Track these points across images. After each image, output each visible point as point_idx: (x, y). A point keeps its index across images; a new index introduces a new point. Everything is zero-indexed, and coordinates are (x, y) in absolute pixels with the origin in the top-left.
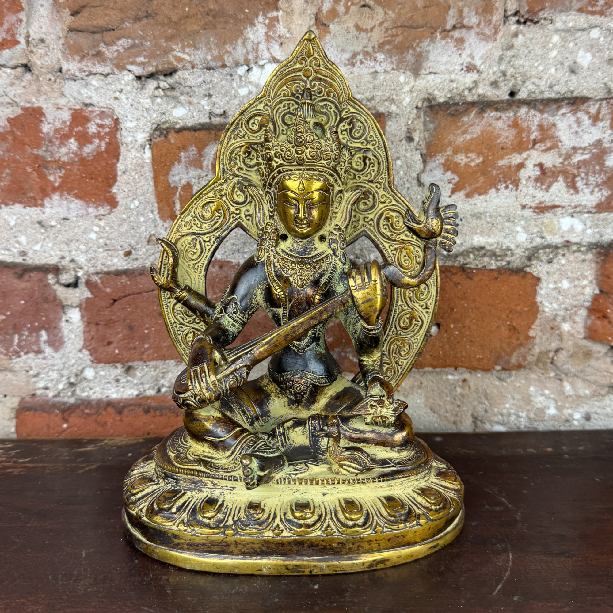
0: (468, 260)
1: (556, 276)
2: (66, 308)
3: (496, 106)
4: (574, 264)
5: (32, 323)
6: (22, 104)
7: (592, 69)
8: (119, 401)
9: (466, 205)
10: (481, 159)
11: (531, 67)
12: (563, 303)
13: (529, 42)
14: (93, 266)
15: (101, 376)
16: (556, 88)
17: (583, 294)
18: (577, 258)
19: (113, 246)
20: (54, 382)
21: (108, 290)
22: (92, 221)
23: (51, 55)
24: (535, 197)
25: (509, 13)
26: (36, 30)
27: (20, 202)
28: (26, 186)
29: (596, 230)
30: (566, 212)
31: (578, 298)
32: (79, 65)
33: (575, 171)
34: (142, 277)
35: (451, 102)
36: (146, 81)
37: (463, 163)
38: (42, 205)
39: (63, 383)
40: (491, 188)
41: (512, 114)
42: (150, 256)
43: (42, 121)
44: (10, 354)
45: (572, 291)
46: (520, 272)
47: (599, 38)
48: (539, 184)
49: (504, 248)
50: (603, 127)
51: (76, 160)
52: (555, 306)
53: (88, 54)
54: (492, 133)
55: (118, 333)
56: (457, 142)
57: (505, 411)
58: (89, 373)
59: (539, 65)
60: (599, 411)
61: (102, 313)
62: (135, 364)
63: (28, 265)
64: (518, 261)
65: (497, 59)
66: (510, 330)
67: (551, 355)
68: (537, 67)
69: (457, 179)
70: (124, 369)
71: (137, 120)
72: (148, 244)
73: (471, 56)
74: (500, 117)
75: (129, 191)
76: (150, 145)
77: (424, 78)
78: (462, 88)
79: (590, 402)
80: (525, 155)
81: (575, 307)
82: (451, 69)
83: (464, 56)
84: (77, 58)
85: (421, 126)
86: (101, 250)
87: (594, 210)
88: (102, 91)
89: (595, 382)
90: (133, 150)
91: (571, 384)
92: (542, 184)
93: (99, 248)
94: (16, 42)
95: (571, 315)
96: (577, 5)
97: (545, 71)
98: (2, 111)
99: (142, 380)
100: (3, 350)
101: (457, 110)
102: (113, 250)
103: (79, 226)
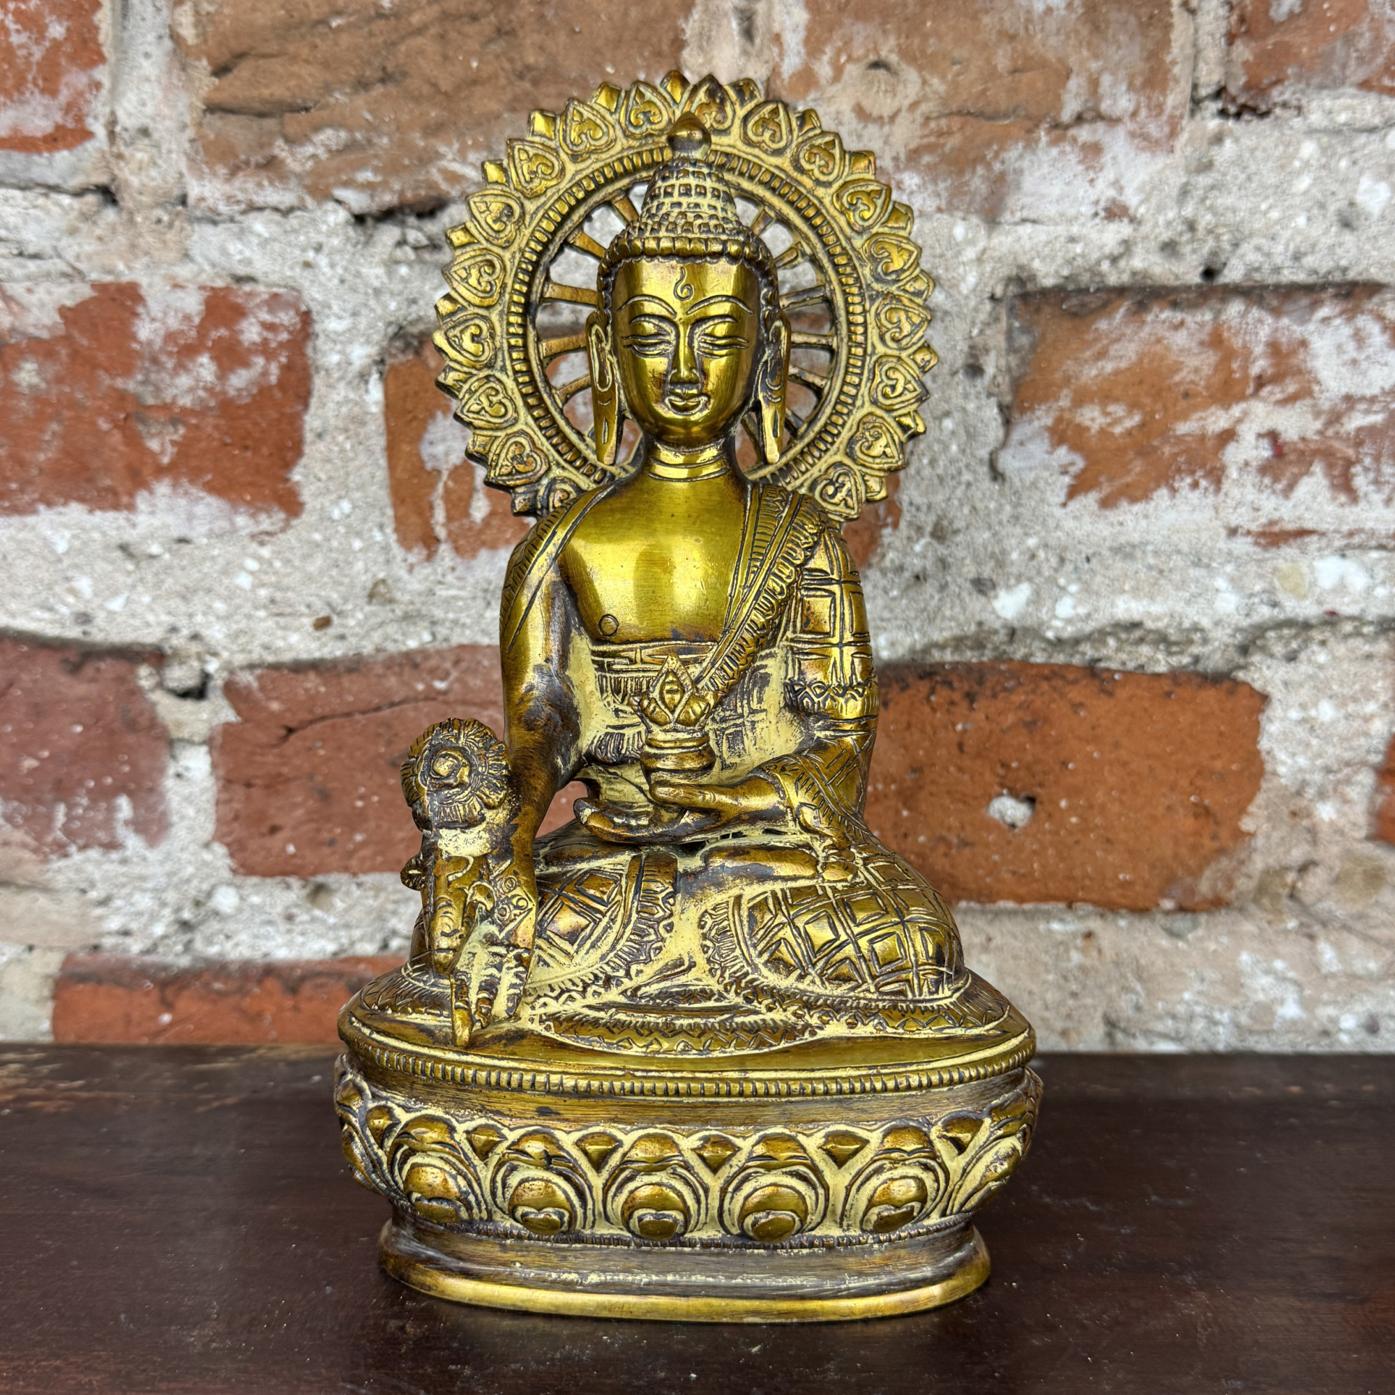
0: (1104, 652)
1: (1305, 694)
2: (178, 746)
3: (1171, 298)
4: (1345, 666)
5: (98, 779)
6: (94, 276)
7: (1390, 219)
8: (292, 966)
9: (1101, 526)
10: (1137, 419)
11: (1253, 211)
12: (1319, 755)
13: (1247, 155)
14: (243, 651)
15: (252, 906)
16: (1309, 261)
17: (1366, 734)
18: (1352, 651)
19: (291, 606)
20: (144, 919)
21: (275, 706)
22: (244, 548)
23: (164, 166)
24: (1257, 510)
25: (1203, 92)
26: (131, 110)
27: (82, 500)
28: (96, 463)
31: (1355, 743)
32: (227, 188)
33: (1351, 452)
34: (354, 676)
35: (1071, 287)
36: (375, 228)
37: (1095, 427)
38: (131, 507)
39: (165, 921)
40: (1158, 486)
41: (1208, 316)
42: (373, 629)
43: (136, 315)
44: (46, 849)
45: (1342, 727)
48: (1267, 481)
49: (1186, 624)
51: (212, 403)
53: (247, 163)
54: (1162, 358)
55: (295, 806)
56: (1084, 379)
57: (1181, 1009)
58: (226, 900)
59: (1270, 207)
61: (259, 759)
62: (332, 879)
63: (94, 645)
64: (1218, 656)
65: (1175, 192)
66: (1196, 816)
67: (1290, 877)
68: (1265, 213)
69: (1080, 463)
70: (305, 892)
71: (355, 314)
72: (370, 603)
73: (1117, 185)
74: (1182, 323)
75: (330, 478)
76: (381, 373)
77: (1008, 233)
78: (1095, 256)
79: (1379, 990)
80: (1236, 411)
81: (1348, 764)
82: (1072, 212)
83: (1101, 184)
84: (222, 171)
85: (1001, 341)
86: (262, 613)
87: (1391, 544)
88: (277, 246)
89: (1389, 944)
90: (342, 385)
91: (1338, 947)
92: (1276, 480)
93: (256, 608)
94: (88, 135)
95: (1339, 782)
96: (1357, 73)
97: (1284, 221)
98: (49, 293)
99: (347, 918)
100: (29, 840)
101: (1083, 305)
102: (290, 615)
103: (213, 558)
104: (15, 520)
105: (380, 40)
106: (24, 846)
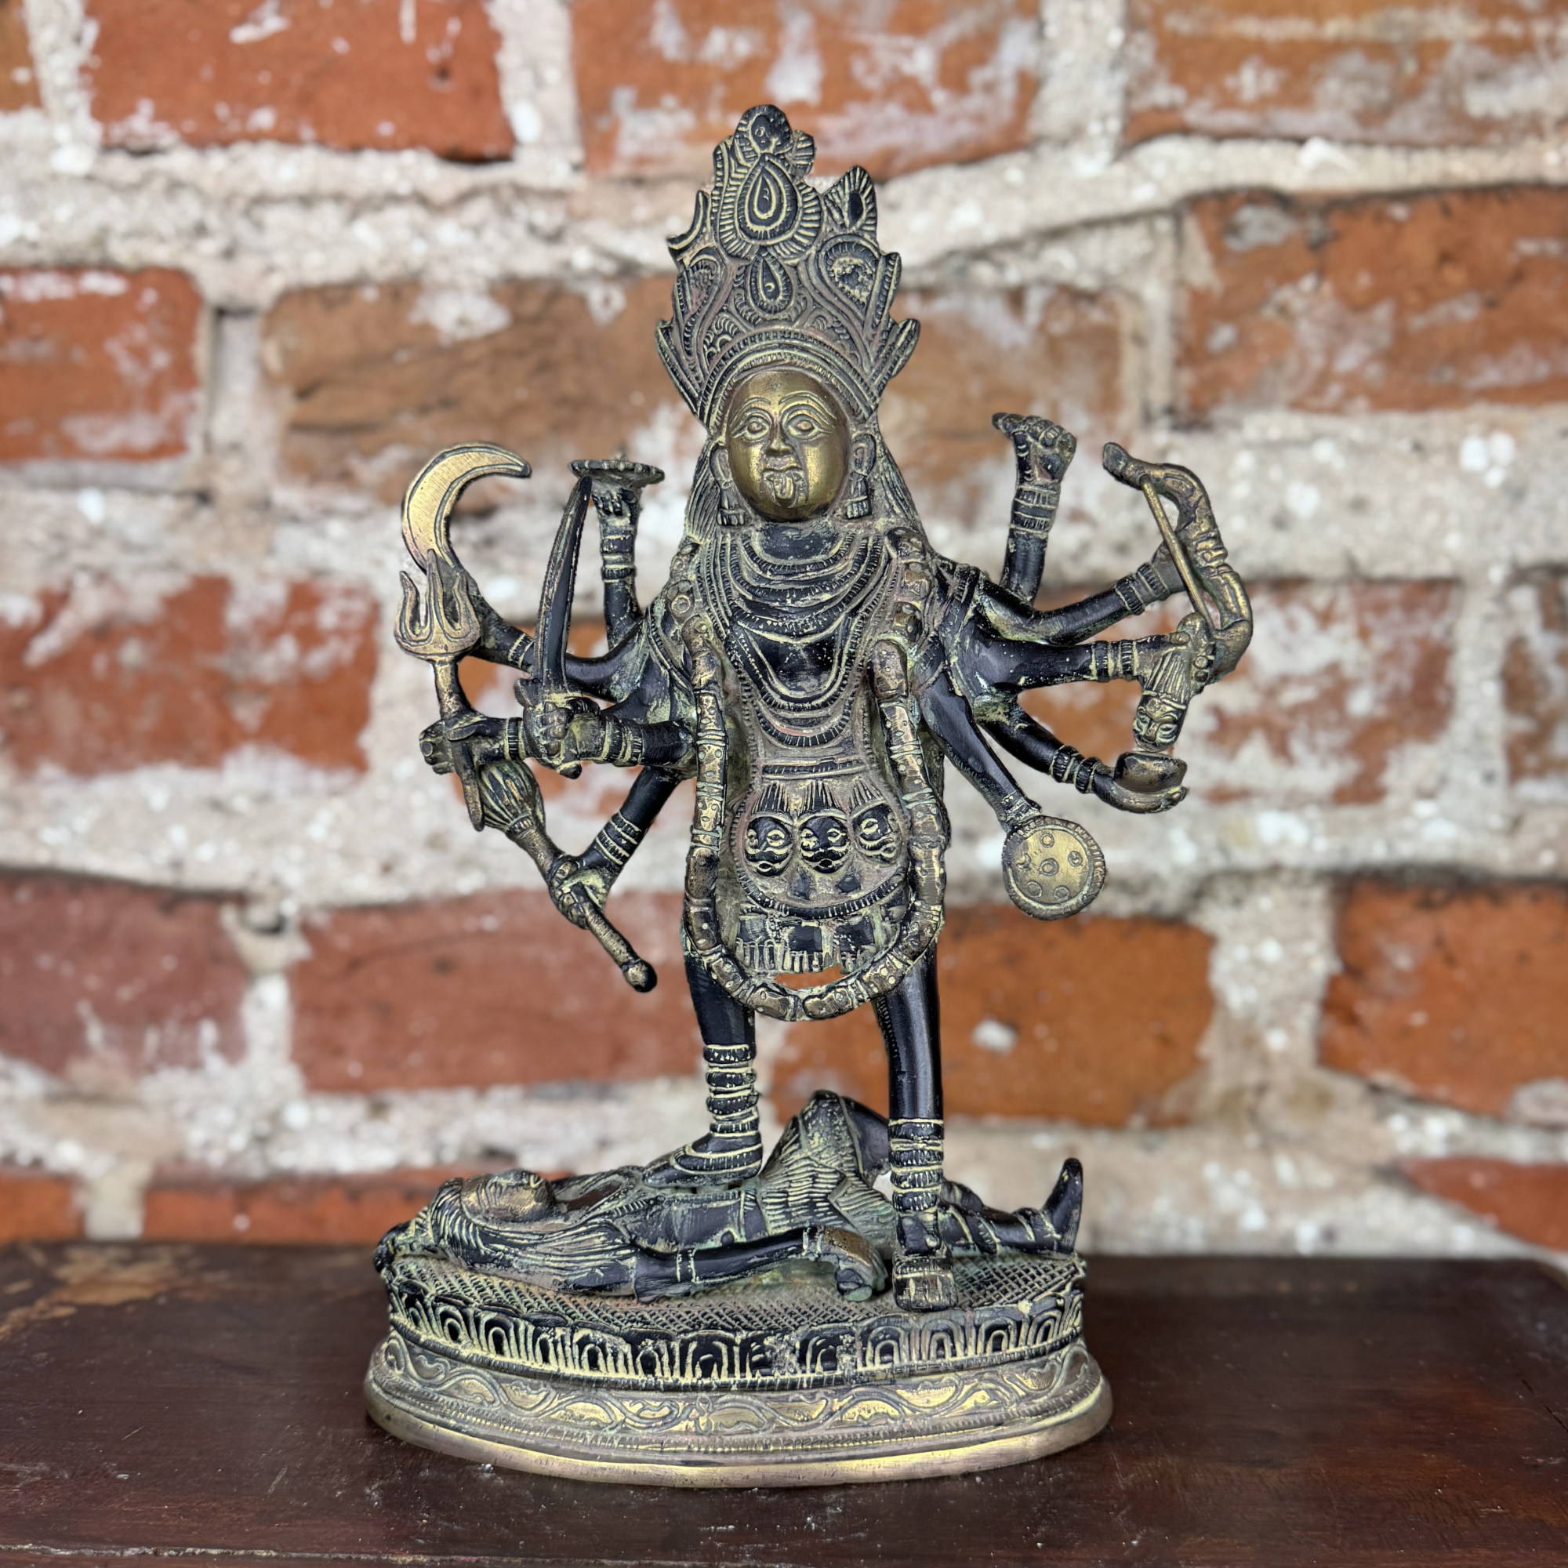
1: (1250, 934)
2: (255, 976)
4: (1287, 911)
5: (185, 1005)
6: (193, 566)
7: (1320, 520)
8: (355, 1177)
12: (1267, 989)
14: (317, 894)
15: (321, 1122)
16: (1246, 559)
17: (1305, 971)
19: (359, 854)
21: (343, 942)
22: (318, 801)
23: (253, 475)
25: (1154, 410)
26: (224, 428)
27: (178, 759)
28: (190, 728)
29: (1336, 841)
30: (1272, 802)
31: (1298, 979)
32: (308, 496)
33: (1287, 724)
34: (412, 917)
38: (219, 767)
39: (243, 1135)
44: (139, 1068)
45: (1286, 966)
46: (1176, 923)
47: (1332, 461)
48: (1215, 748)
49: (1146, 873)
50: (1342, 635)
51: (294, 680)
52: (1251, 995)
53: (326, 474)
55: (360, 1030)
57: (1155, 1218)
58: (297, 1115)
61: (329, 989)
62: (391, 1096)
63: (185, 889)
64: (1172, 901)
66: (1159, 1043)
70: (367, 1108)
72: (429, 851)
75: (393, 742)
77: (983, 535)
78: (1057, 555)
79: (1332, 1202)
81: (1291, 997)
84: (304, 480)
86: (333, 861)
87: (1330, 801)
88: (350, 545)
89: (1341, 1159)
91: (1295, 1162)
92: (1221, 745)
93: (329, 856)
94: (184, 448)
95: (1284, 1015)
96: (1285, 394)
98: (151, 582)
100: (124, 1059)
102: (358, 862)
103: (291, 812)
104: (119, 777)
105: (440, 372)
106: (118, 1065)
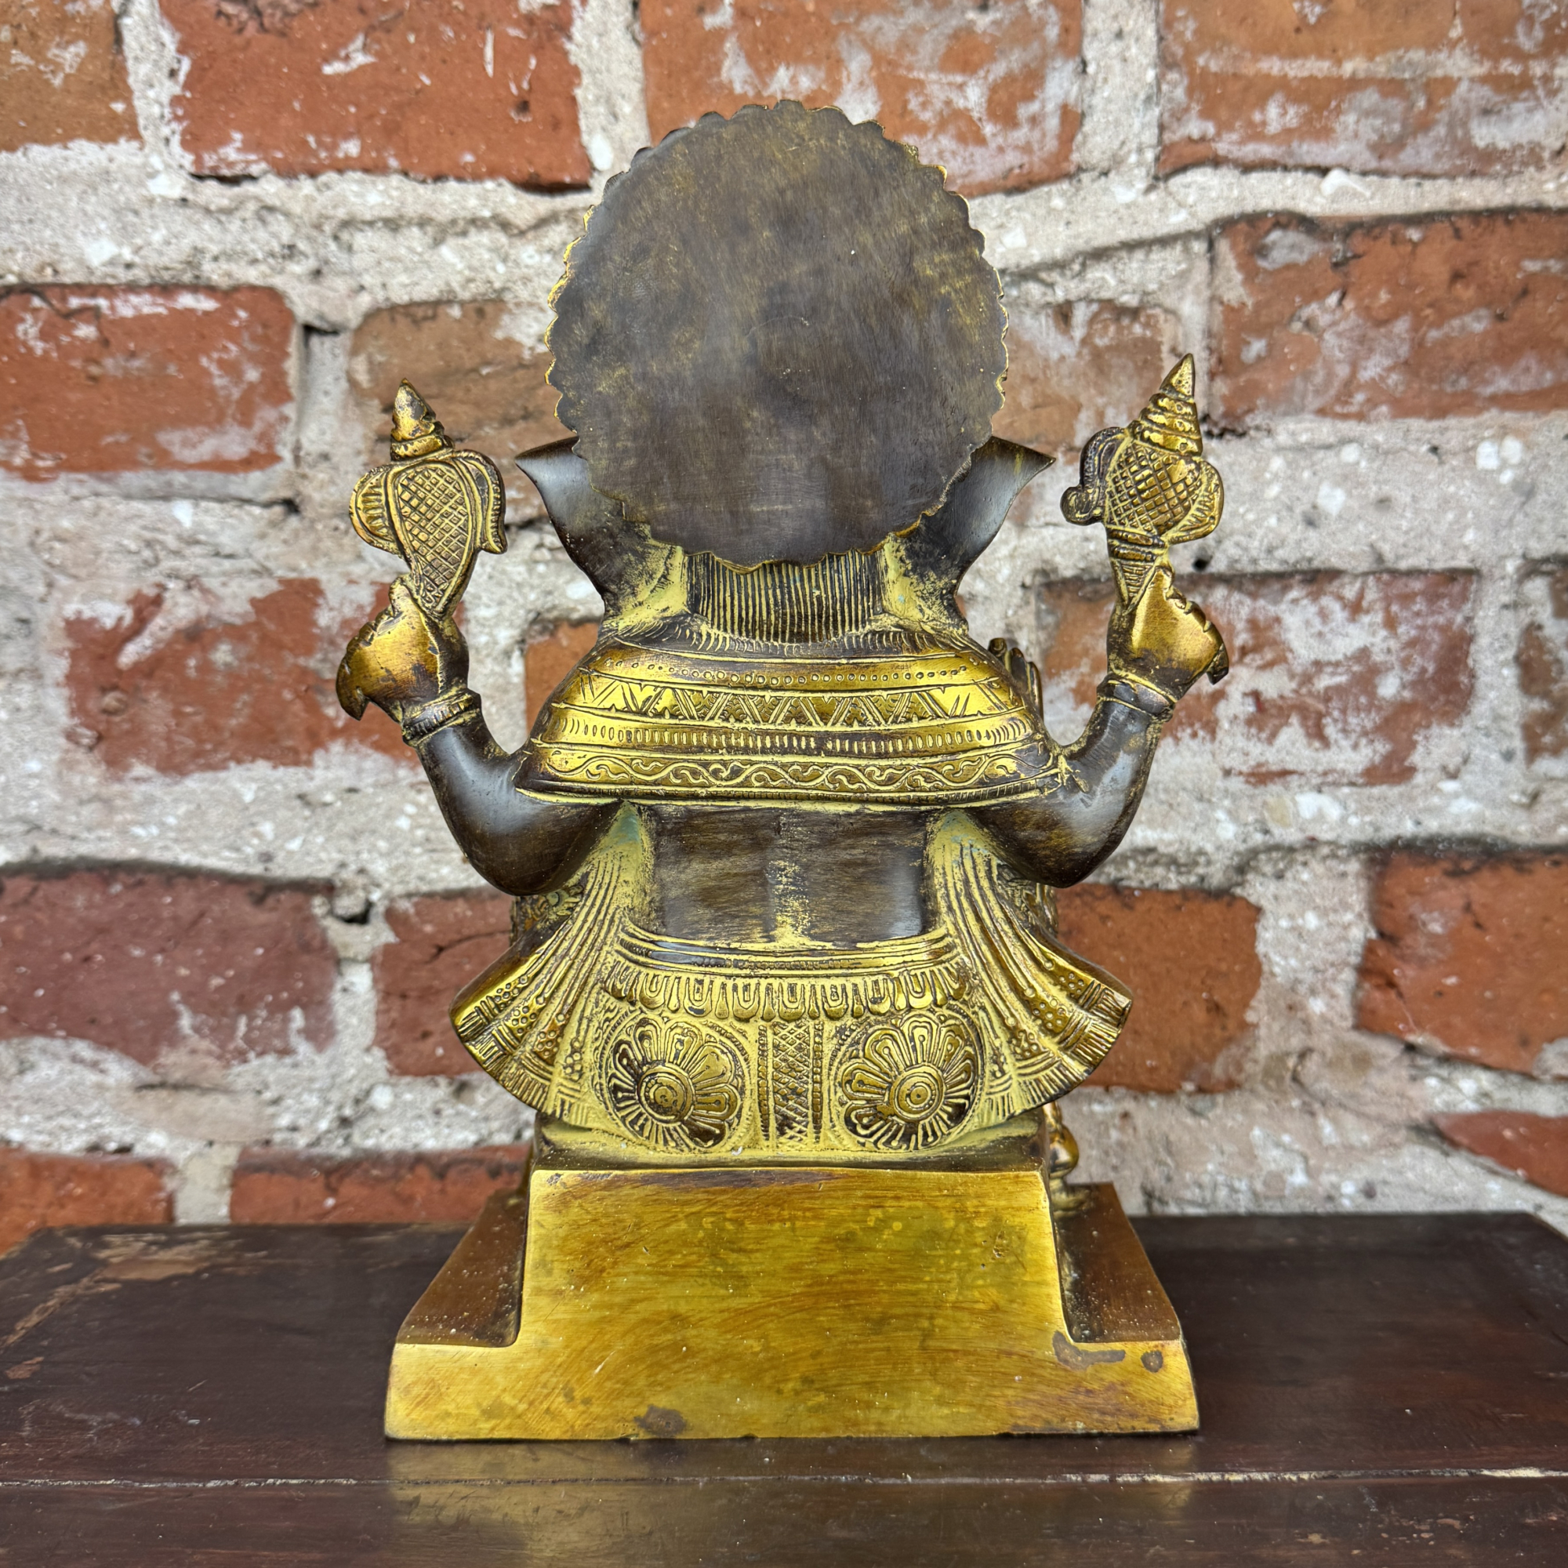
0: (1125, 873)
1: (1292, 906)
2: (344, 964)
4: (1325, 882)
5: (275, 994)
6: (280, 573)
7: (1346, 518)
8: (440, 1155)
12: (1308, 958)
14: (402, 882)
15: (405, 1103)
16: (1280, 553)
17: (1345, 939)
18: (1330, 870)
19: (442, 843)
20: (311, 1116)
21: (428, 928)
22: (404, 795)
23: (342, 485)
24: (1247, 755)
26: (313, 438)
27: (267, 758)
28: (280, 727)
29: (1367, 819)
30: (1308, 782)
31: (1337, 947)
33: (1321, 707)
34: (496, 902)
35: (1086, 577)
36: (518, 534)
38: (309, 763)
39: (329, 1117)
43: (317, 605)
44: (229, 1056)
45: (1325, 934)
46: (1223, 895)
47: (1358, 463)
48: (1253, 731)
49: (1193, 849)
50: (1371, 625)
52: (1293, 962)
55: (444, 1014)
57: (1206, 1179)
58: (382, 1098)
59: (1248, 511)
60: (1390, 1178)
61: (414, 974)
62: (473, 1078)
63: (275, 880)
64: (1219, 875)
66: (1209, 1010)
67: (1291, 1062)
70: (451, 1089)
71: (501, 603)
76: (522, 651)
77: (1034, 534)
79: (1373, 1159)
81: (1332, 965)
85: (1031, 620)
86: (418, 850)
87: (1361, 781)
89: (1379, 1119)
90: (489, 660)
91: (1334, 1121)
92: (1261, 729)
93: (414, 845)
94: (275, 459)
95: (1324, 981)
96: (1314, 403)
97: (1258, 522)
98: (241, 586)
99: (488, 1111)
100: (214, 1048)
101: (1096, 592)
102: (443, 850)
103: (378, 805)
104: (209, 775)
105: (522, 385)
106: (209, 1053)
